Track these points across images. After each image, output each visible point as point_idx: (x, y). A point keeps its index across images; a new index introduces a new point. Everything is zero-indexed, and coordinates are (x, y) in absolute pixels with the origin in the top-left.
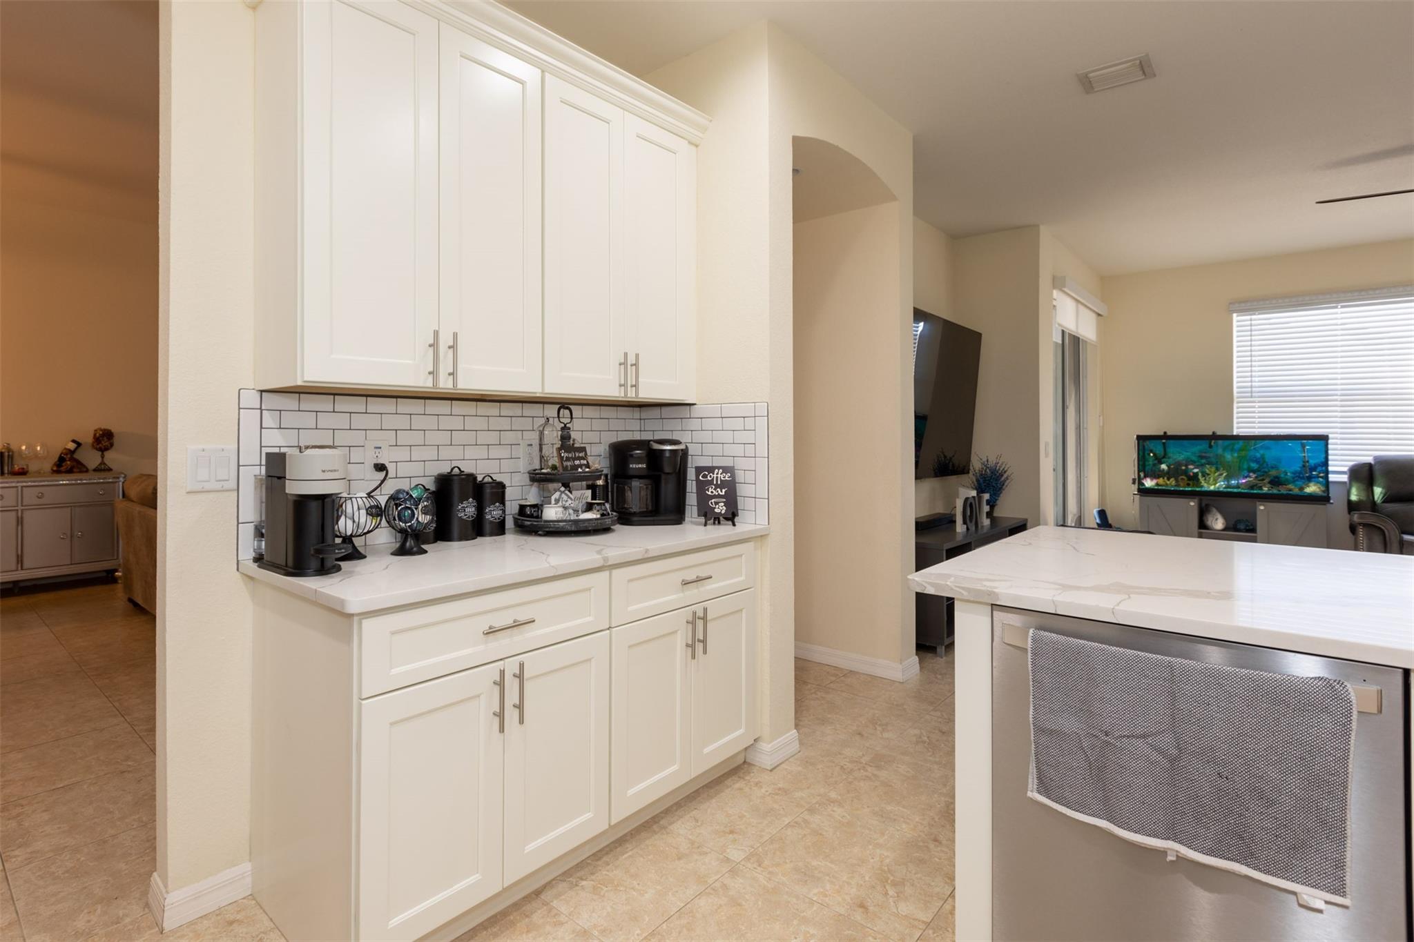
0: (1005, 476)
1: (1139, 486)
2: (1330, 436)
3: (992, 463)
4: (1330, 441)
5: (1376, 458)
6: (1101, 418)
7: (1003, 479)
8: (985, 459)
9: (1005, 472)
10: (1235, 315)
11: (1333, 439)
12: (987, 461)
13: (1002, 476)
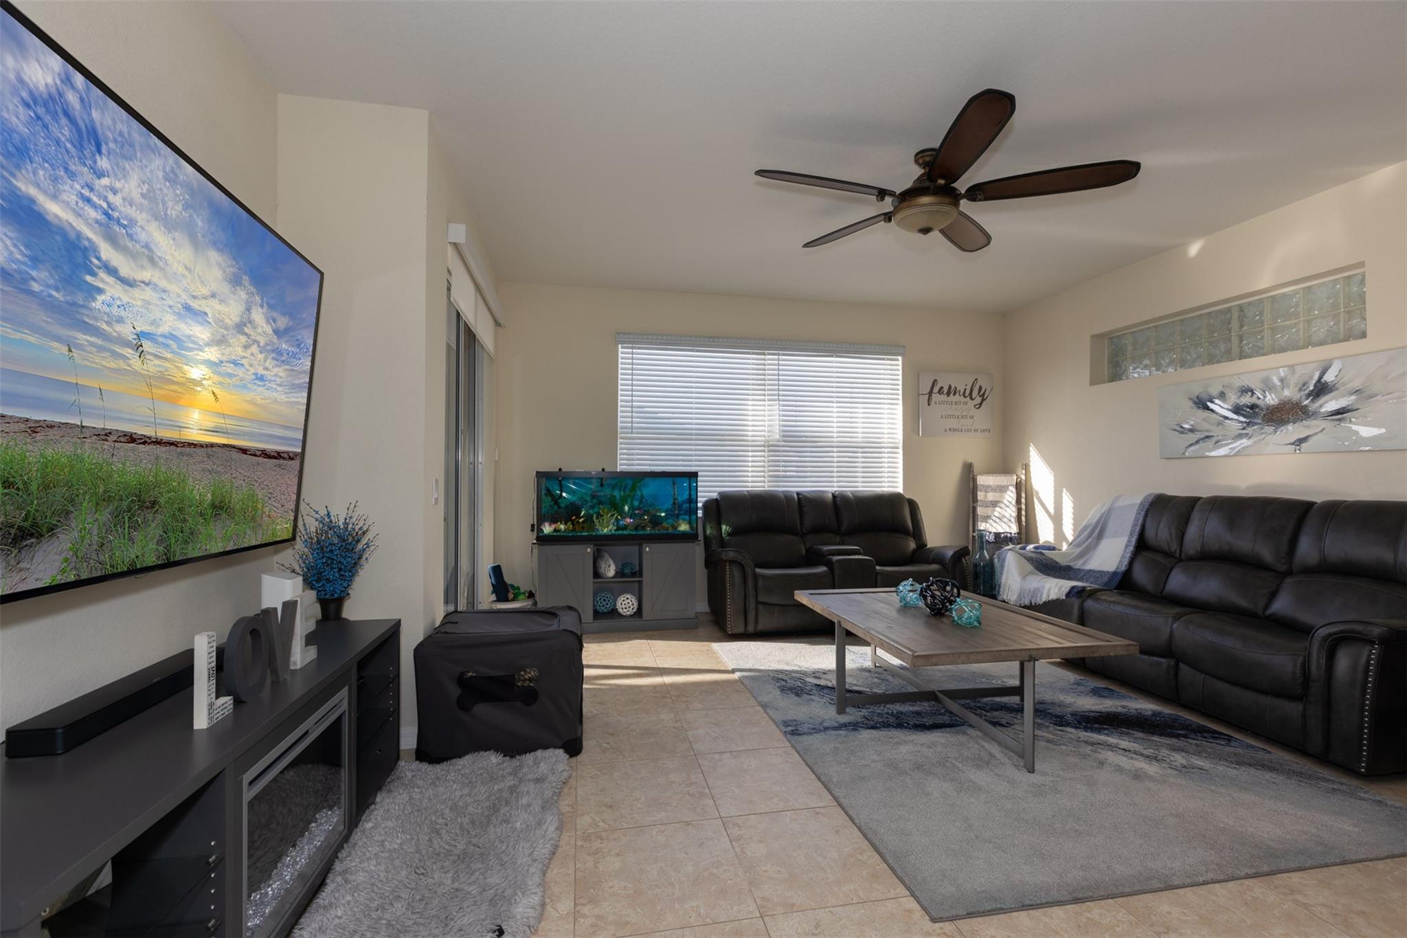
0: (364, 541)
1: (537, 534)
2: (699, 473)
3: (339, 515)
4: (699, 478)
5: (720, 494)
6: (497, 451)
7: (360, 546)
8: (323, 512)
9: (364, 533)
10: (620, 346)
11: (702, 476)
12: (329, 515)
13: (358, 541)
